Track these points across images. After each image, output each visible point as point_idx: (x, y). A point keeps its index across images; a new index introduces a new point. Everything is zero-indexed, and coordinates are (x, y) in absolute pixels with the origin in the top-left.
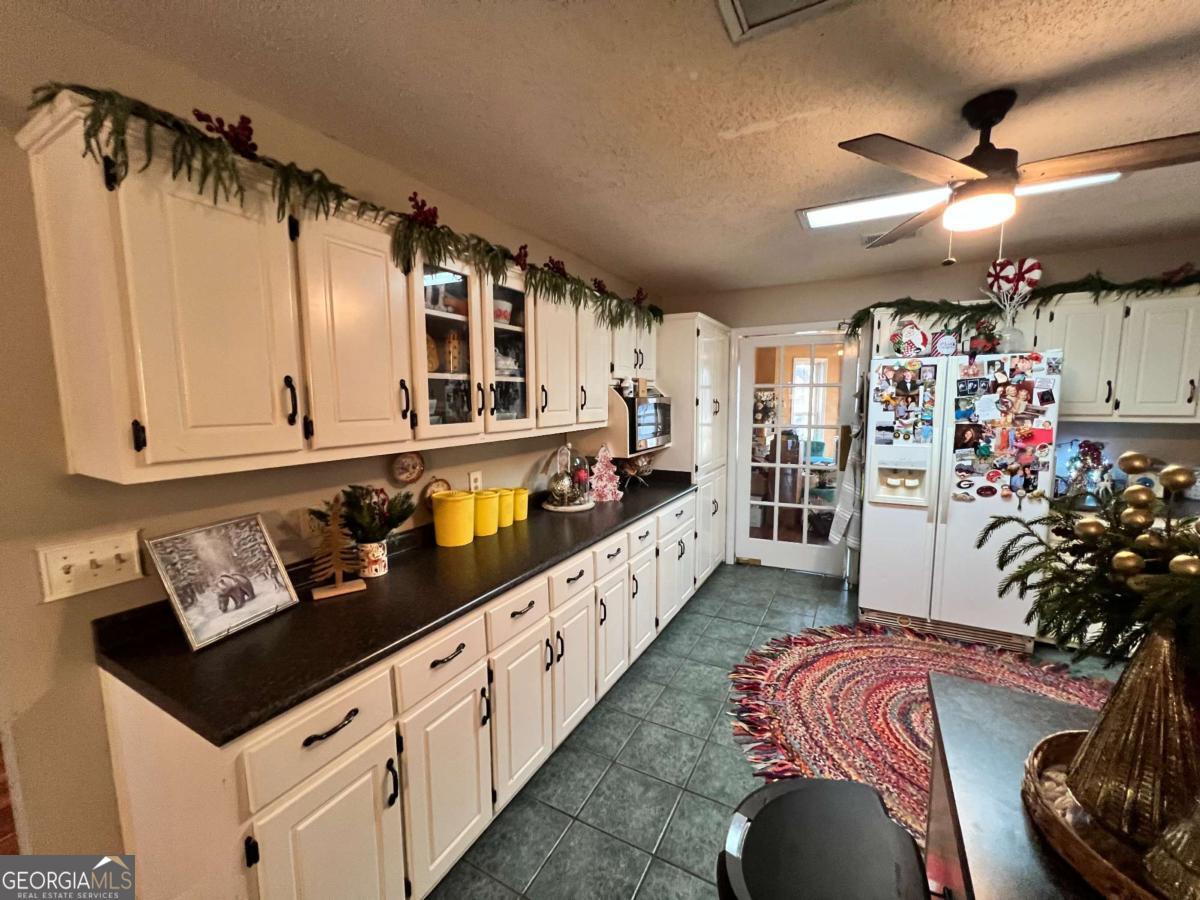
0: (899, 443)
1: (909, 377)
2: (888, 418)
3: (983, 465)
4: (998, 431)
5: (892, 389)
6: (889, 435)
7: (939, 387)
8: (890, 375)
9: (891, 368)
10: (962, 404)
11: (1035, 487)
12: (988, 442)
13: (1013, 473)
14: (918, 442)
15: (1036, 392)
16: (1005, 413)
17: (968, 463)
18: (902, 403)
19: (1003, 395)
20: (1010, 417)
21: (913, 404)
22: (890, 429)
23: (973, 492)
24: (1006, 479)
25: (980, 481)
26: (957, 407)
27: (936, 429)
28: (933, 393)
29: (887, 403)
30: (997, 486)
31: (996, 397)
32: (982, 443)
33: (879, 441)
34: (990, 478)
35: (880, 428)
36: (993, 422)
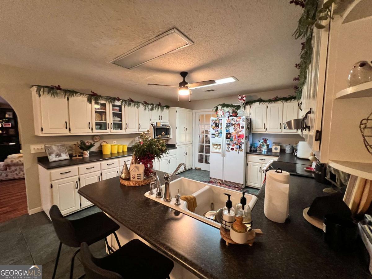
0: (216, 137)
1: (217, 122)
2: (214, 132)
3: (231, 143)
4: (234, 135)
5: (214, 125)
6: (214, 136)
7: (223, 125)
8: (214, 122)
9: (214, 120)
10: (227, 128)
11: (241, 148)
12: (232, 137)
13: (237, 145)
14: (219, 137)
15: (241, 126)
16: (235, 131)
17: (229, 142)
18: (216, 128)
19: (235, 127)
20: (236, 132)
21: (218, 129)
22: (214, 134)
23: (230, 149)
24: (236, 146)
25: (231, 147)
26: (226, 129)
27: (222, 134)
28: (222, 126)
29: (213, 128)
30: (234, 148)
31: (233, 127)
32: (231, 138)
33: (212, 137)
34: (233, 146)
35: (212, 134)
36: (233, 133)
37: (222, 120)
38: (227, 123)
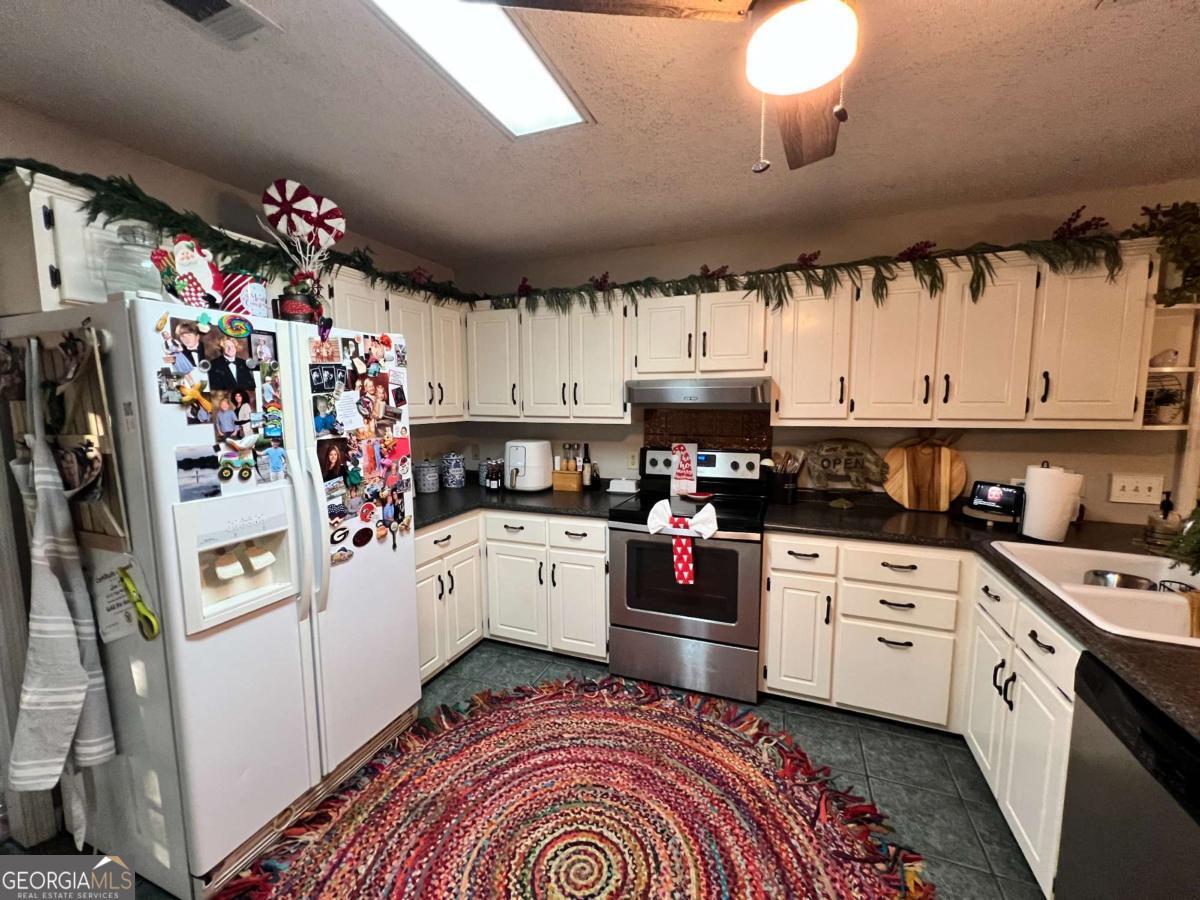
0: (232, 488)
1: (231, 349)
2: (202, 439)
3: (355, 502)
4: (363, 445)
5: (199, 376)
6: (210, 476)
7: (284, 374)
8: (192, 341)
9: (191, 327)
10: (321, 405)
11: (403, 514)
12: (356, 463)
13: (383, 502)
14: (265, 480)
15: (391, 387)
16: (367, 418)
17: (338, 501)
18: (225, 405)
19: (363, 393)
20: (373, 423)
21: (246, 408)
22: (209, 462)
23: (348, 543)
24: (378, 511)
25: (354, 525)
26: (316, 412)
27: (291, 450)
28: (276, 385)
29: (194, 405)
30: (371, 525)
31: (355, 395)
32: (351, 467)
33: (187, 495)
34: (364, 518)
35: (186, 464)
36: (357, 432)
37: (273, 335)
38: (312, 366)
